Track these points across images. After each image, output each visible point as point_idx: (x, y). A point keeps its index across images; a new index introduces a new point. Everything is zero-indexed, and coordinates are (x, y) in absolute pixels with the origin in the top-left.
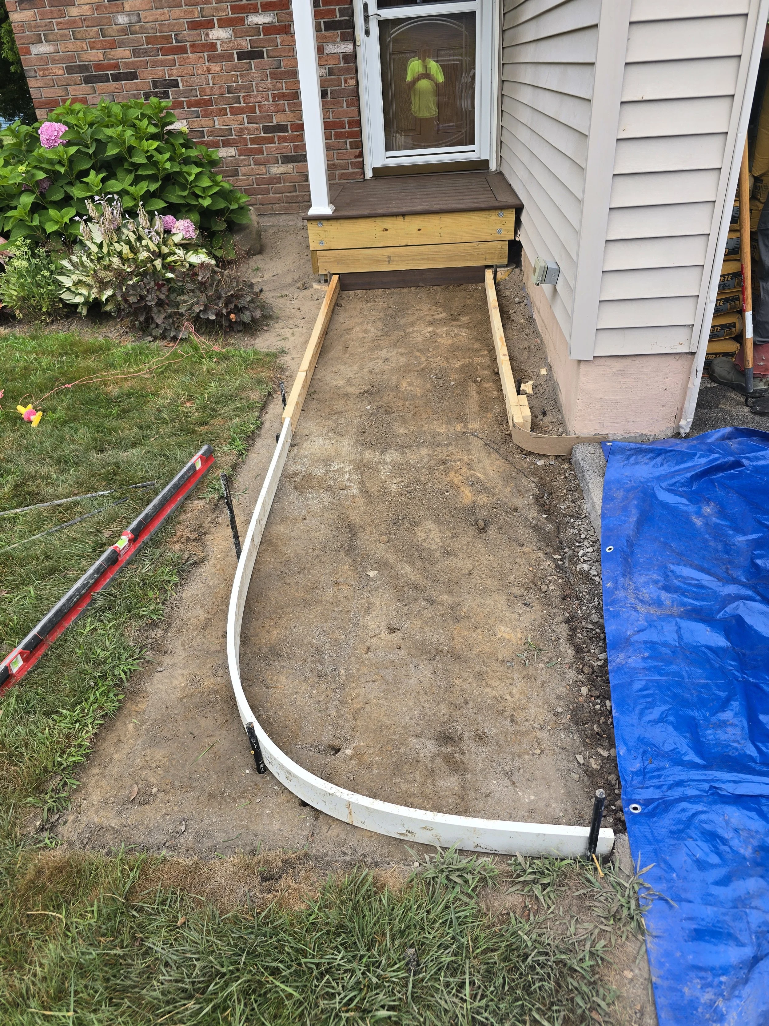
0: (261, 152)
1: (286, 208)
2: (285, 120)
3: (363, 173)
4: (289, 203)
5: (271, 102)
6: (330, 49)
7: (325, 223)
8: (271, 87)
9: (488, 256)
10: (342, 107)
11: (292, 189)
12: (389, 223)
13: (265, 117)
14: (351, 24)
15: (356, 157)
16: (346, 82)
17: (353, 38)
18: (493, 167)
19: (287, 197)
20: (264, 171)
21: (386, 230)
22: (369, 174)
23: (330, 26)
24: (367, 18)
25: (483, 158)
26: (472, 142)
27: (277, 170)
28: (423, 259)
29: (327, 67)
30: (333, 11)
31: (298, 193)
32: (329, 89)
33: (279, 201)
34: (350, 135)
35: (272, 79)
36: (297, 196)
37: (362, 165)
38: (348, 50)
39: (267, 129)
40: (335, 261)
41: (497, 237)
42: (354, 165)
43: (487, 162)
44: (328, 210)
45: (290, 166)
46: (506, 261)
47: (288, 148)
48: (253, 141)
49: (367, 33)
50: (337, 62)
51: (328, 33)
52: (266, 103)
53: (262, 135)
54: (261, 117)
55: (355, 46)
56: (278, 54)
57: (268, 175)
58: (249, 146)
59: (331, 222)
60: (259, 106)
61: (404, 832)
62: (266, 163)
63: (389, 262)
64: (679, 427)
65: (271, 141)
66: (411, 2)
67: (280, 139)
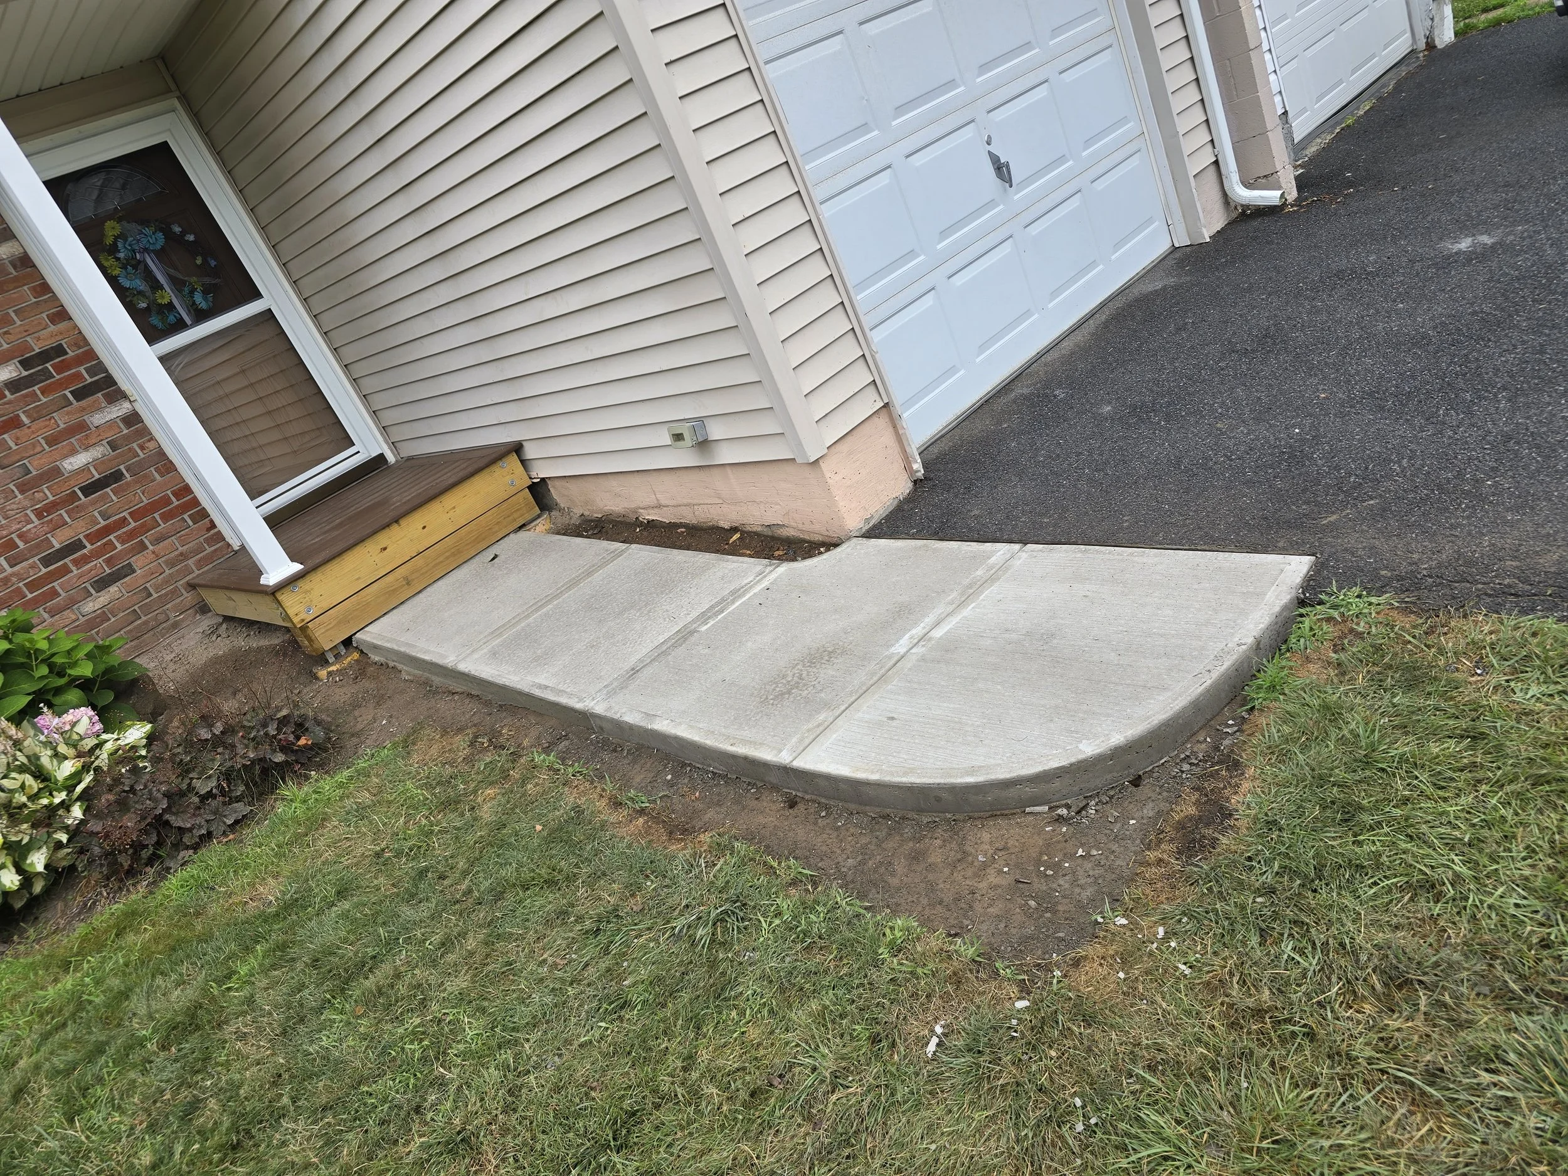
0: (54, 593)
1: (136, 648)
2: (73, 534)
3: (229, 544)
4: (137, 638)
5: (37, 522)
6: (98, 419)
7: (301, 583)
8: (27, 503)
9: (515, 515)
10: (154, 480)
11: (132, 618)
12: (383, 539)
13: (38, 546)
14: (109, 381)
15: (209, 530)
16: (142, 448)
17: (122, 396)
18: (391, 458)
19: (131, 631)
20: (74, 617)
21: (385, 549)
23: (81, 394)
25: (374, 454)
26: (351, 444)
27: (91, 606)
28: (447, 558)
29: (104, 442)
30: (79, 376)
31: (144, 618)
32: (122, 467)
34: (184, 508)
35: (22, 492)
36: (146, 623)
37: (222, 536)
38: (125, 411)
39: (47, 561)
40: (339, 623)
41: (514, 490)
43: (381, 458)
44: (295, 566)
45: (113, 589)
46: (537, 511)
47: (95, 567)
48: (31, 586)
50: (118, 430)
51: (83, 403)
52: (29, 527)
53: (44, 570)
54: (30, 549)
55: (130, 403)
56: (18, 457)
57: (82, 619)
58: (30, 596)
59: (308, 578)
60: (19, 536)
62: (71, 603)
63: (408, 584)
65: (66, 571)
66: (180, 326)
67: (76, 562)
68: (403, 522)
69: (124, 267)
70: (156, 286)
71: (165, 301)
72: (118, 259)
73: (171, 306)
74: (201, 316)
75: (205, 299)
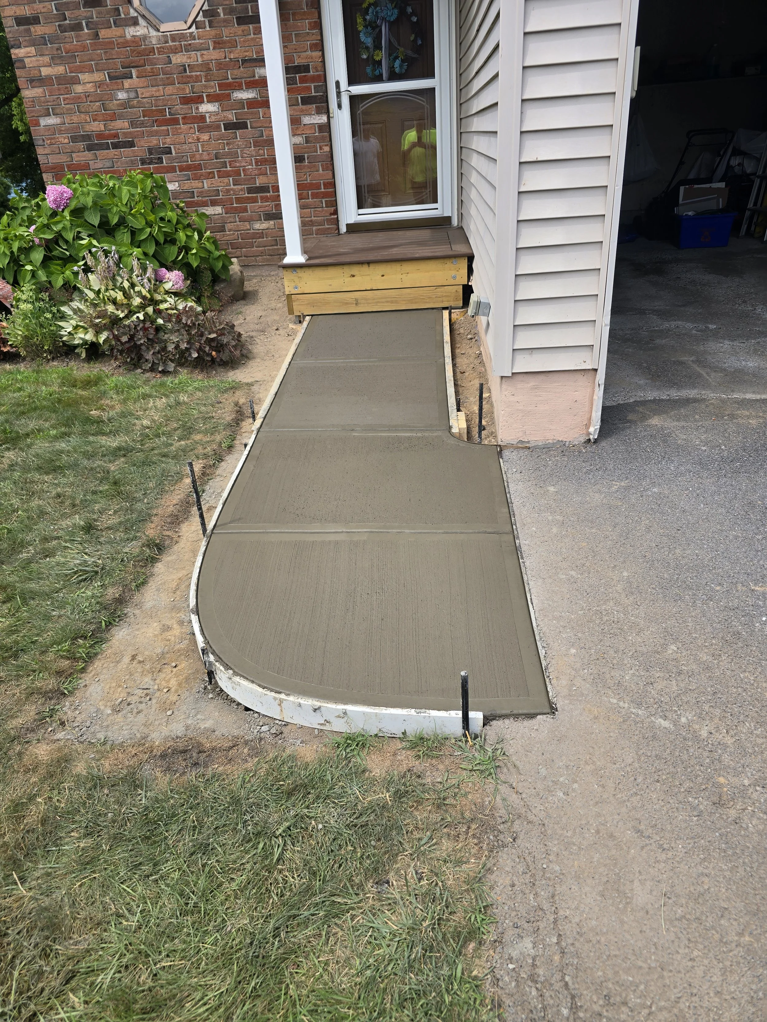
0: (245, 210)
1: (268, 260)
2: (267, 182)
3: (338, 229)
4: (271, 255)
5: (254, 167)
6: (307, 120)
7: (299, 270)
8: (254, 153)
9: (444, 299)
10: (318, 171)
11: (273, 243)
12: (355, 270)
13: (249, 180)
14: (325, 99)
15: (331, 214)
16: (321, 148)
17: (328, 112)
18: (455, 222)
19: (269, 250)
20: (248, 227)
21: (354, 276)
22: (343, 229)
23: (306, 101)
24: (339, 94)
25: (445, 215)
26: (435, 201)
27: (259, 226)
28: (387, 302)
29: (304, 136)
30: (309, 88)
31: (279, 247)
32: (306, 155)
33: (262, 254)
34: (325, 195)
35: (255, 146)
36: (278, 249)
37: (337, 222)
38: (322, 121)
39: (250, 191)
40: (308, 304)
41: (452, 282)
42: (329, 221)
43: (449, 219)
44: (301, 259)
45: (272, 222)
46: (459, 304)
47: (269, 206)
48: (238, 200)
49: (340, 106)
50: (313, 132)
51: (304, 107)
52: (250, 167)
53: (247, 195)
54: (245, 180)
55: (329, 118)
56: (261, 125)
57: (252, 231)
58: (235, 205)
59: (304, 270)
60: (243, 170)
61: (323, 722)
62: (250, 220)
63: (356, 304)
64: (589, 434)
65: (255, 200)
66: (378, 79)
67: (262, 198)
68: (372, 266)
69: (366, 27)
70: (378, 46)
71: (377, 58)
72: (365, 20)
73: (380, 63)
74: (394, 77)
75: (401, 66)
